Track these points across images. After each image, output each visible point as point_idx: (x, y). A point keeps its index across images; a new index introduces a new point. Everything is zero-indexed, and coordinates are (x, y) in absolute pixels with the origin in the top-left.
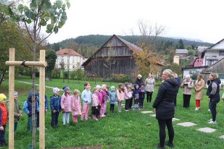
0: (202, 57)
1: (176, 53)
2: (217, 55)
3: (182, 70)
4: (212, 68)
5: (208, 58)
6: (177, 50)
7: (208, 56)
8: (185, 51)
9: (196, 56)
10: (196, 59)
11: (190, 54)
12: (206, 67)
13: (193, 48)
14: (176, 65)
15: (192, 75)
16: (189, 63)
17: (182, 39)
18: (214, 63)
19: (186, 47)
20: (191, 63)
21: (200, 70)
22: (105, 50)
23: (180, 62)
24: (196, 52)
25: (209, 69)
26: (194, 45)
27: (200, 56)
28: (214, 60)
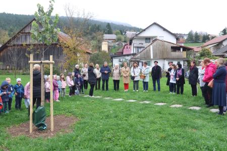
0: (130, 44)
1: (104, 38)
2: (143, 42)
3: (112, 58)
4: (139, 55)
5: (135, 45)
6: (105, 35)
7: (136, 43)
8: (114, 36)
9: (125, 42)
10: (125, 45)
11: (119, 40)
12: (134, 54)
13: (122, 34)
14: (105, 52)
15: (121, 63)
16: (118, 50)
17: (110, 22)
18: (141, 50)
19: (114, 31)
20: (120, 50)
21: (129, 58)
22: (24, 37)
23: (109, 49)
24: (125, 38)
25: (137, 56)
26: (122, 30)
27: (128, 43)
28: (141, 47)
